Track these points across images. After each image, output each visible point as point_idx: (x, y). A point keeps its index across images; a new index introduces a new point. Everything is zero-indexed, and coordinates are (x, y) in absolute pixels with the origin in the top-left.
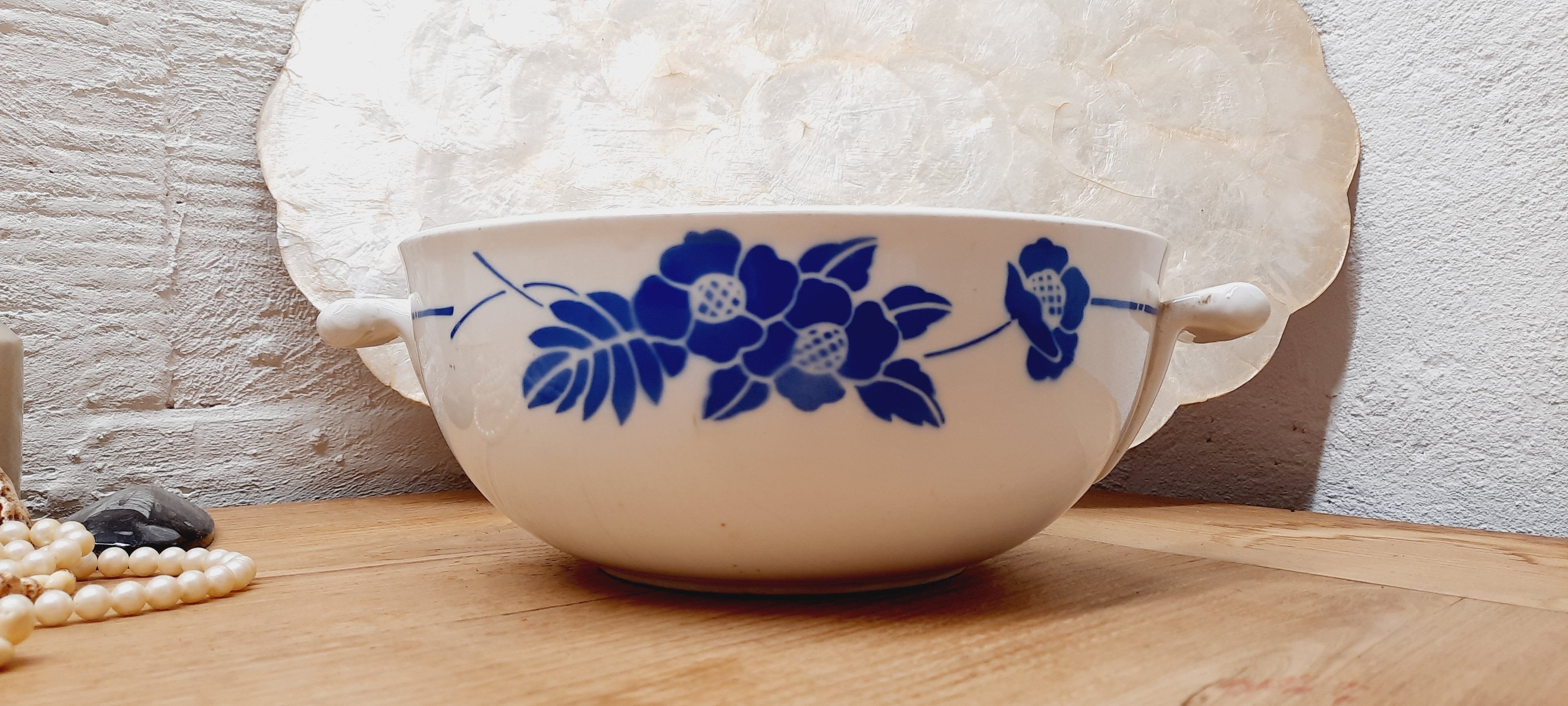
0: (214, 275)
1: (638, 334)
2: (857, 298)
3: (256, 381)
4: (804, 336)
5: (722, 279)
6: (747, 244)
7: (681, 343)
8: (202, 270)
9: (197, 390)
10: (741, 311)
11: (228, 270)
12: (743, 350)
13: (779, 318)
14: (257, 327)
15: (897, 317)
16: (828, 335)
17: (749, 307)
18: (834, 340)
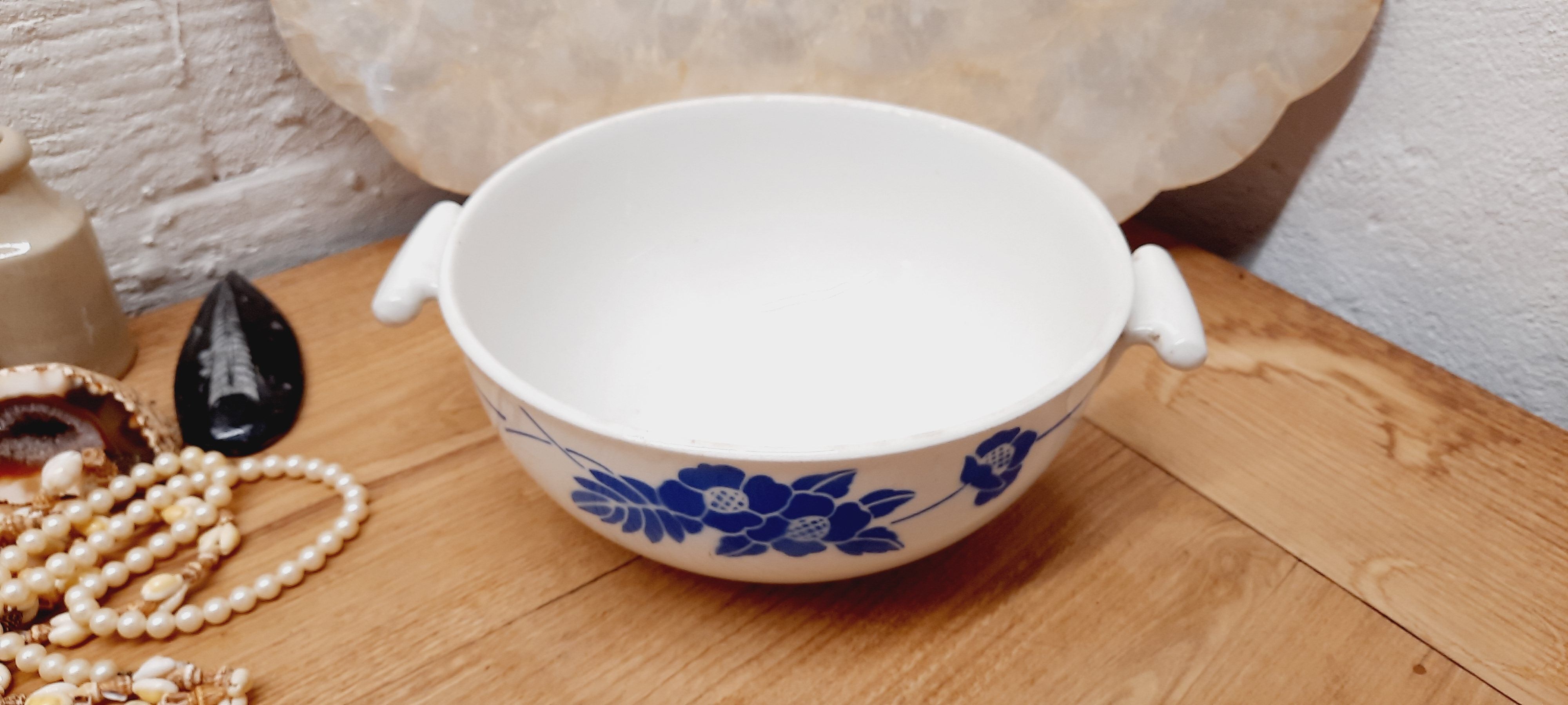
0: (222, 55)
1: (663, 508)
2: (838, 502)
3: (288, 142)
4: (795, 523)
5: (730, 491)
6: (749, 474)
7: (698, 519)
8: (210, 54)
9: (236, 160)
10: (745, 508)
11: (234, 47)
12: (746, 529)
13: (776, 514)
14: (273, 94)
15: (870, 508)
16: (814, 522)
17: (751, 506)
18: (820, 524)
